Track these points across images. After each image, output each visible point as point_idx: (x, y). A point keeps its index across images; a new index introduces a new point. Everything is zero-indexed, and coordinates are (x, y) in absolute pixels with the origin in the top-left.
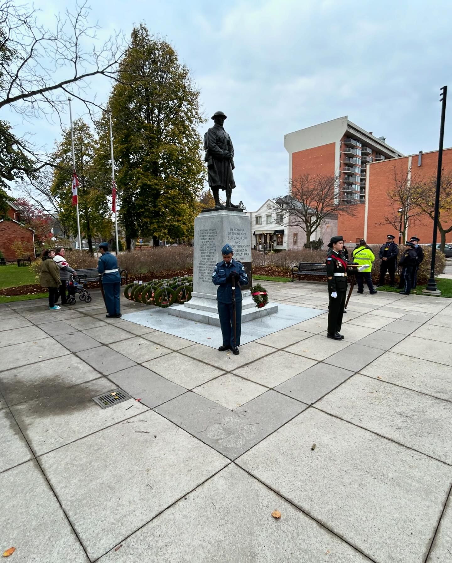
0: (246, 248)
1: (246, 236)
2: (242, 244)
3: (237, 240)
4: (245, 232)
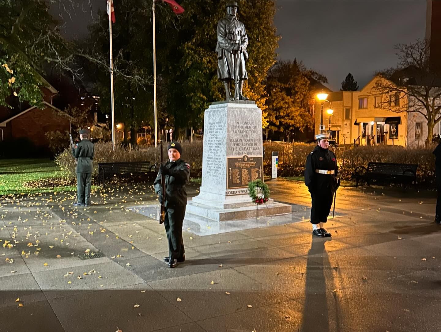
0: (256, 142)
2: (251, 138)
3: (245, 134)
4: (255, 125)
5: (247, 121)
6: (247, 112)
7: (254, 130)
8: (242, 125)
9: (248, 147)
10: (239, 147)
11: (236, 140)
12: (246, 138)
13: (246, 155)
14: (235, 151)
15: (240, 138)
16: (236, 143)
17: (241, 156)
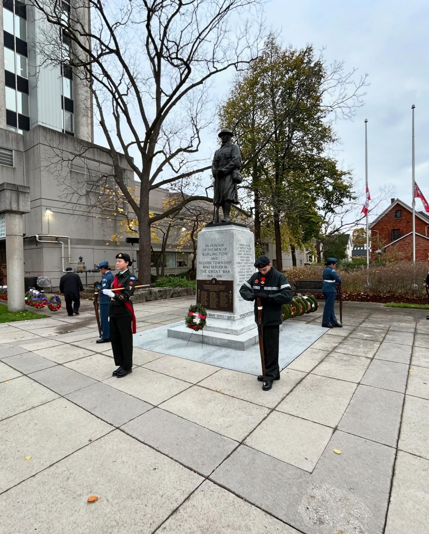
0: (226, 265)
1: (226, 252)
2: (221, 260)
3: (214, 256)
4: (225, 247)
5: (216, 244)
6: (217, 234)
7: (224, 252)
8: (211, 248)
9: (217, 269)
10: (209, 269)
11: (206, 263)
12: (215, 260)
13: (216, 277)
14: (204, 274)
15: (209, 260)
16: (206, 265)
17: (210, 279)
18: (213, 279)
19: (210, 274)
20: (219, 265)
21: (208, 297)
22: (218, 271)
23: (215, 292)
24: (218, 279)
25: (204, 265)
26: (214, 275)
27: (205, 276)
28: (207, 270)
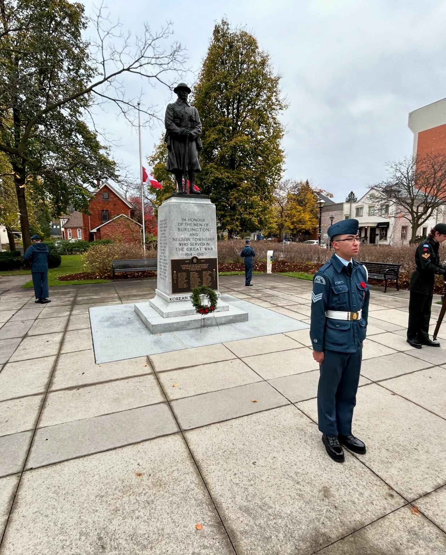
0: (209, 242)
1: (208, 228)
2: (202, 237)
3: (194, 232)
4: (207, 222)
5: (196, 218)
6: (196, 207)
7: (206, 228)
8: (190, 222)
9: (198, 247)
10: (187, 247)
11: (183, 239)
12: (195, 237)
13: (196, 256)
14: (181, 252)
15: (187, 237)
16: (182, 242)
17: (190, 257)
18: (193, 258)
19: (189, 252)
20: (200, 242)
21: (188, 278)
22: (199, 249)
23: (197, 271)
24: (200, 257)
25: (180, 242)
26: (194, 254)
27: (182, 254)
28: (185, 247)
